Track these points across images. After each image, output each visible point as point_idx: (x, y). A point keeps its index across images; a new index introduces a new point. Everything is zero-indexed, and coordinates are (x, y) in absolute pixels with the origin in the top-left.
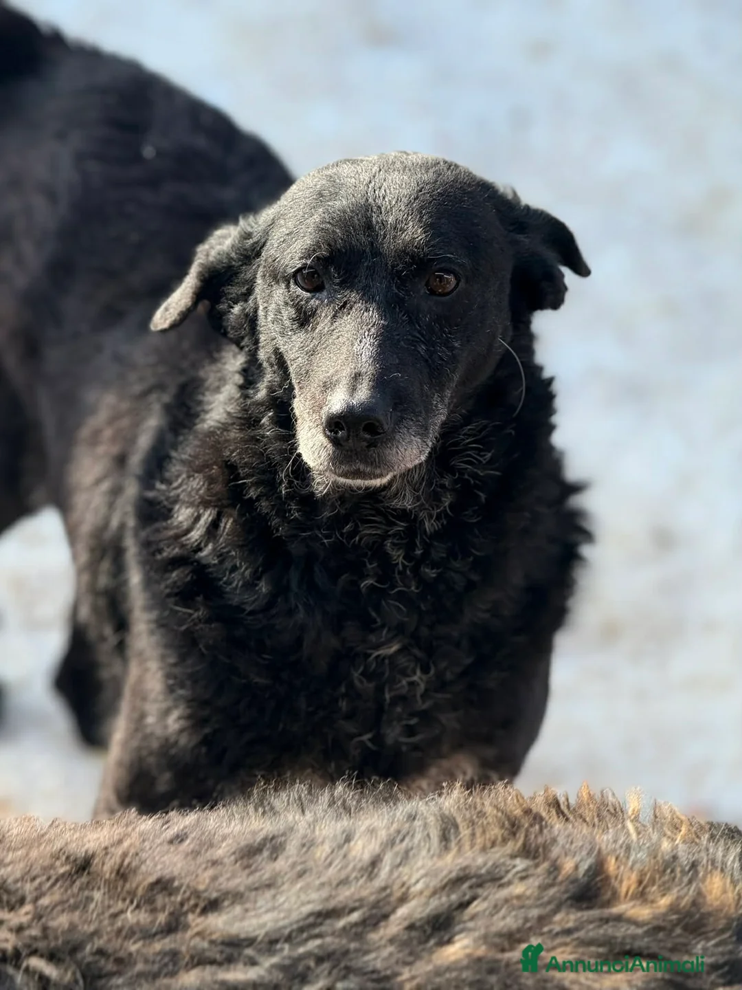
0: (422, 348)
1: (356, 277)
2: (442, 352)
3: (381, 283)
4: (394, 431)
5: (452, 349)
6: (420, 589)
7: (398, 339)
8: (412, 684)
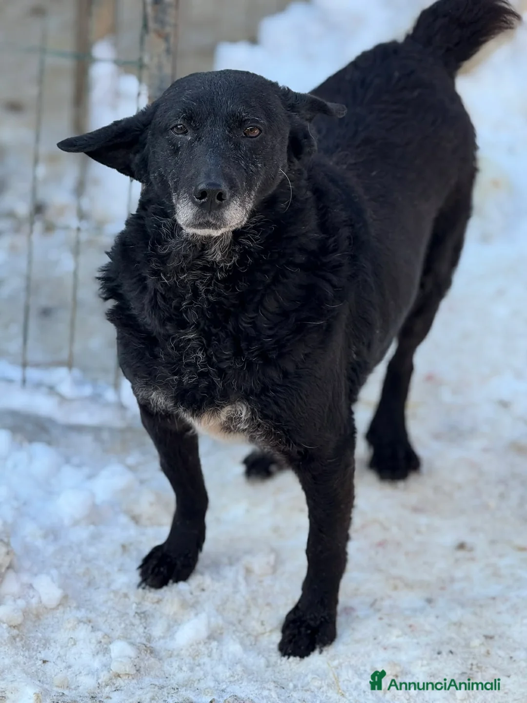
0: (243, 164)
1: (204, 126)
2: (252, 168)
3: (219, 128)
4: (230, 200)
5: (257, 167)
6: (210, 307)
7: (229, 156)
8: (197, 358)
